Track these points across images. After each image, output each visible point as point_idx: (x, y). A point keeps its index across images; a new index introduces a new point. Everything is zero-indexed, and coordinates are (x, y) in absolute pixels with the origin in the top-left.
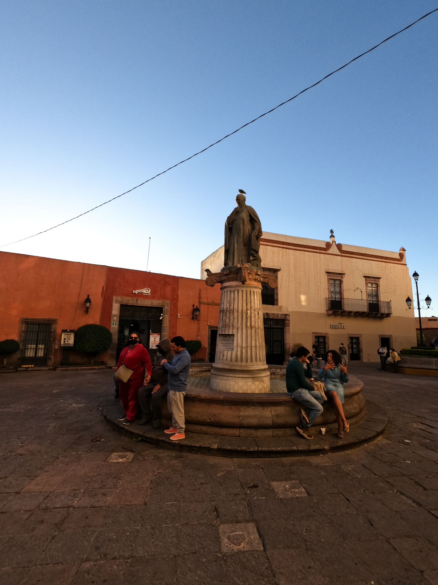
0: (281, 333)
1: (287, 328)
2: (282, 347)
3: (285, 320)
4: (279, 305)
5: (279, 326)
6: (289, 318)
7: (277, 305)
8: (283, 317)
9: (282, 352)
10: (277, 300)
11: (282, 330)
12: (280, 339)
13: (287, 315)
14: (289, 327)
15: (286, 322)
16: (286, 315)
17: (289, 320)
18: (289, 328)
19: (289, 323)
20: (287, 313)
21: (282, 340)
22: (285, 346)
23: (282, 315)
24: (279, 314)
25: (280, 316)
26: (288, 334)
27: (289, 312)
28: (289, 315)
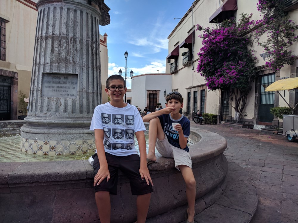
0: (8, 91)
1: (15, 86)
2: (9, 106)
3: (13, 78)
4: (7, 60)
5: (6, 84)
6: (18, 77)
7: (4, 60)
8: (11, 75)
9: (9, 112)
10: (4, 55)
11: (9, 88)
12: (6, 98)
13: (16, 73)
14: (17, 85)
15: (14, 80)
16: (14, 73)
17: (17, 79)
18: (17, 87)
19: (17, 82)
20: (15, 71)
21: (8, 98)
22: (11, 106)
23: (10, 72)
24: (7, 71)
25: (7, 73)
26: (16, 92)
27: (17, 70)
28: (17, 73)
